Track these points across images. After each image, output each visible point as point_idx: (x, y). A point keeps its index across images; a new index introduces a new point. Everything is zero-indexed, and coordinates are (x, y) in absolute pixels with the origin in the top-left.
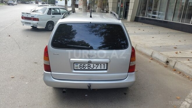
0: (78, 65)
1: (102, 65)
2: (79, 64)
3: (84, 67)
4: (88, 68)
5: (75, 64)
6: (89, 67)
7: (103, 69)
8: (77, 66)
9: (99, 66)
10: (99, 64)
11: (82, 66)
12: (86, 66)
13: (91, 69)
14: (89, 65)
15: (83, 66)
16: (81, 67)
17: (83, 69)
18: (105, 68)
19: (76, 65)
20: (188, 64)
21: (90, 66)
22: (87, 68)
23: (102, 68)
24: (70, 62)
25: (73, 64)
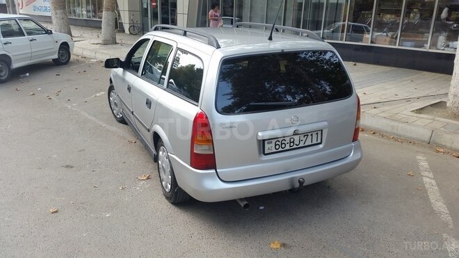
0: (271, 143)
1: (314, 135)
2: (274, 141)
3: (283, 146)
4: (290, 146)
5: (266, 142)
6: (292, 144)
7: (311, 144)
8: (270, 146)
9: (310, 137)
10: (310, 134)
11: (280, 144)
12: (286, 143)
13: (295, 146)
14: (292, 140)
15: (282, 144)
16: (277, 147)
17: (281, 149)
18: (319, 141)
19: (268, 143)
20: (383, 115)
21: (293, 142)
22: (288, 147)
23: (314, 142)
24: (258, 140)
25: (262, 143)
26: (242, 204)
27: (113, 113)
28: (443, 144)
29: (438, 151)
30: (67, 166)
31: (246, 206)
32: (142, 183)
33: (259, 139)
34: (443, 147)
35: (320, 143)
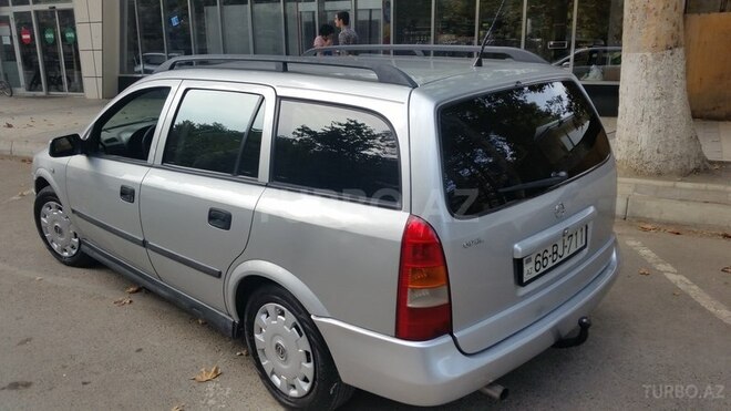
0: (531, 260)
1: (579, 232)
2: (534, 257)
3: (545, 262)
4: (553, 262)
5: (525, 261)
6: (555, 257)
7: (576, 249)
8: (529, 266)
9: (574, 238)
10: (574, 233)
11: (541, 259)
12: (548, 255)
13: (558, 260)
14: (555, 249)
15: (543, 259)
16: (538, 266)
17: (542, 270)
18: (584, 243)
19: (528, 262)
21: (556, 252)
22: (549, 264)
23: (579, 246)
24: (514, 259)
25: (518, 264)
26: (496, 392)
27: (51, 249)
28: (648, 216)
29: (645, 230)
30: (15, 386)
31: (504, 394)
32: (211, 386)
33: (516, 257)
34: (647, 221)
35: (585, 247)
